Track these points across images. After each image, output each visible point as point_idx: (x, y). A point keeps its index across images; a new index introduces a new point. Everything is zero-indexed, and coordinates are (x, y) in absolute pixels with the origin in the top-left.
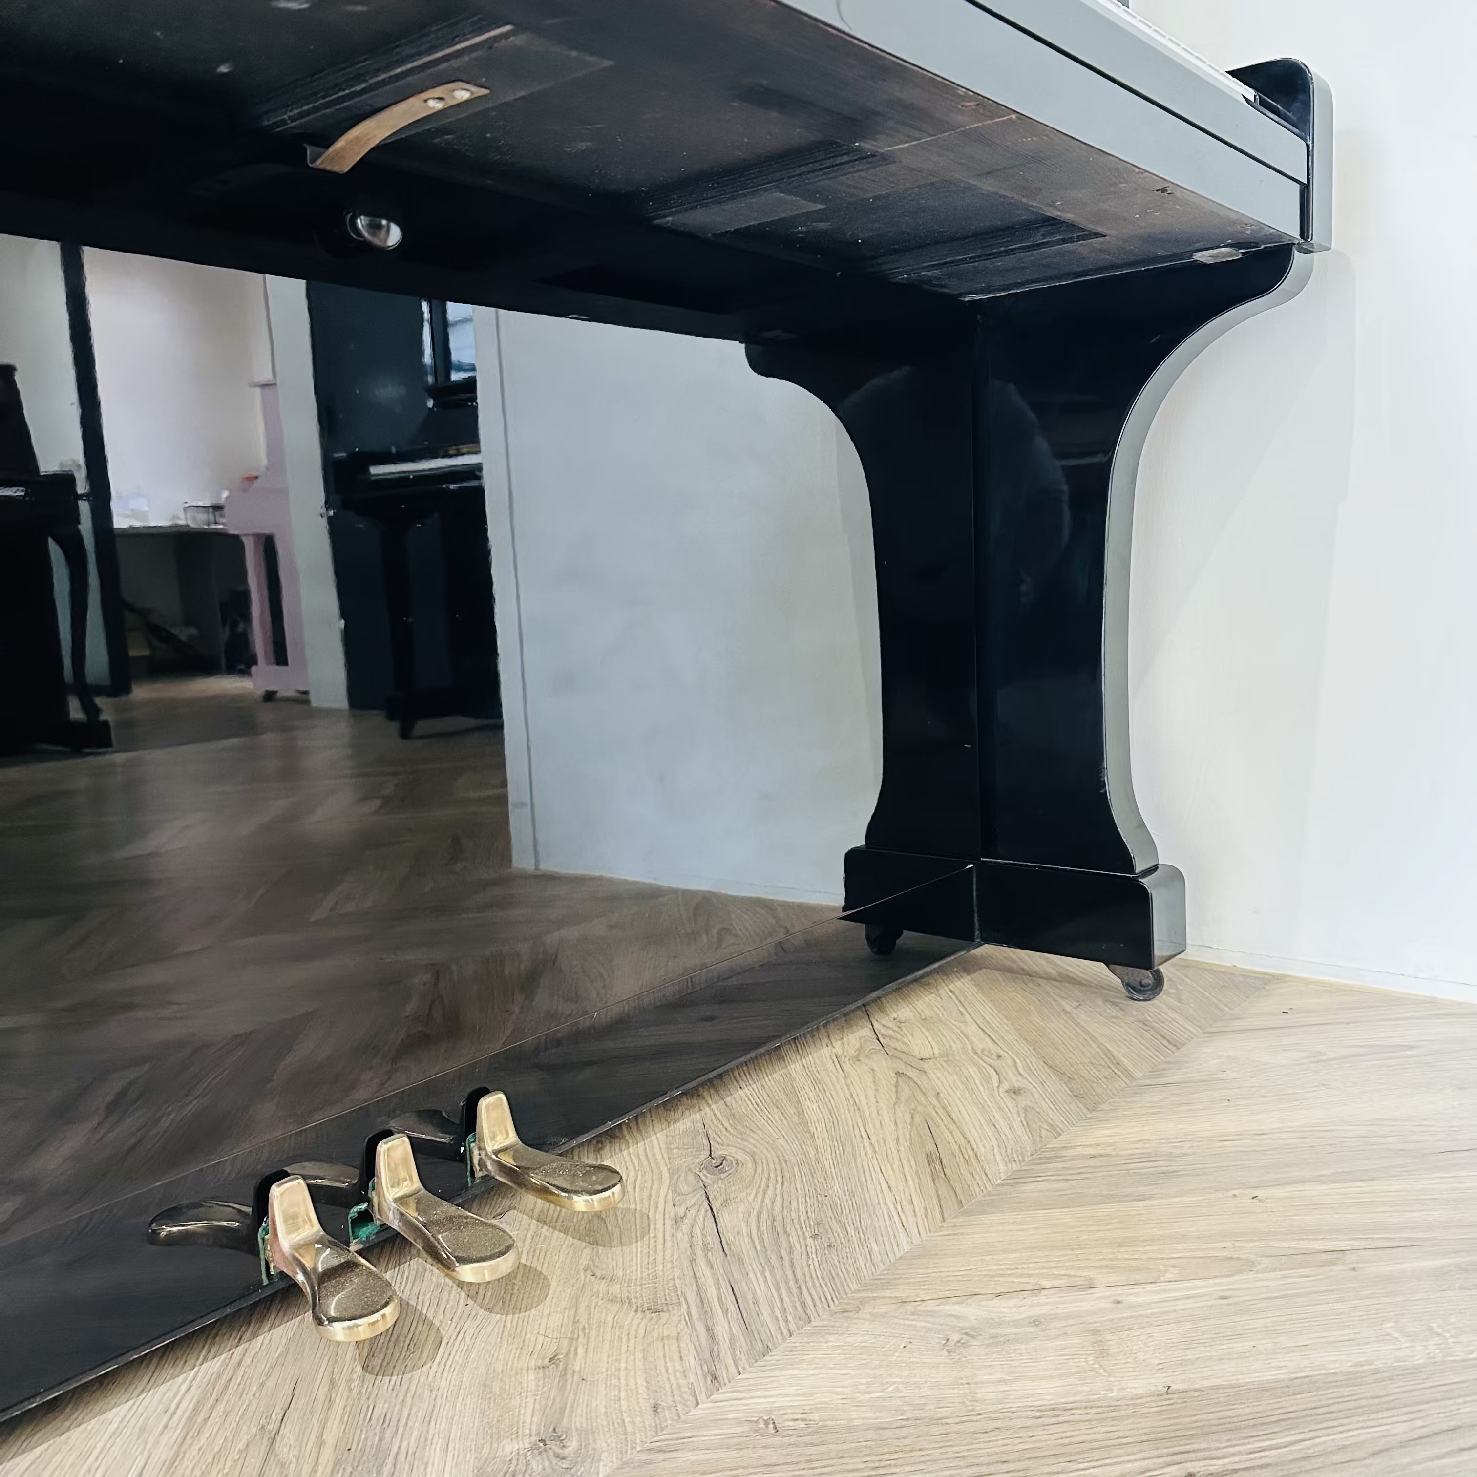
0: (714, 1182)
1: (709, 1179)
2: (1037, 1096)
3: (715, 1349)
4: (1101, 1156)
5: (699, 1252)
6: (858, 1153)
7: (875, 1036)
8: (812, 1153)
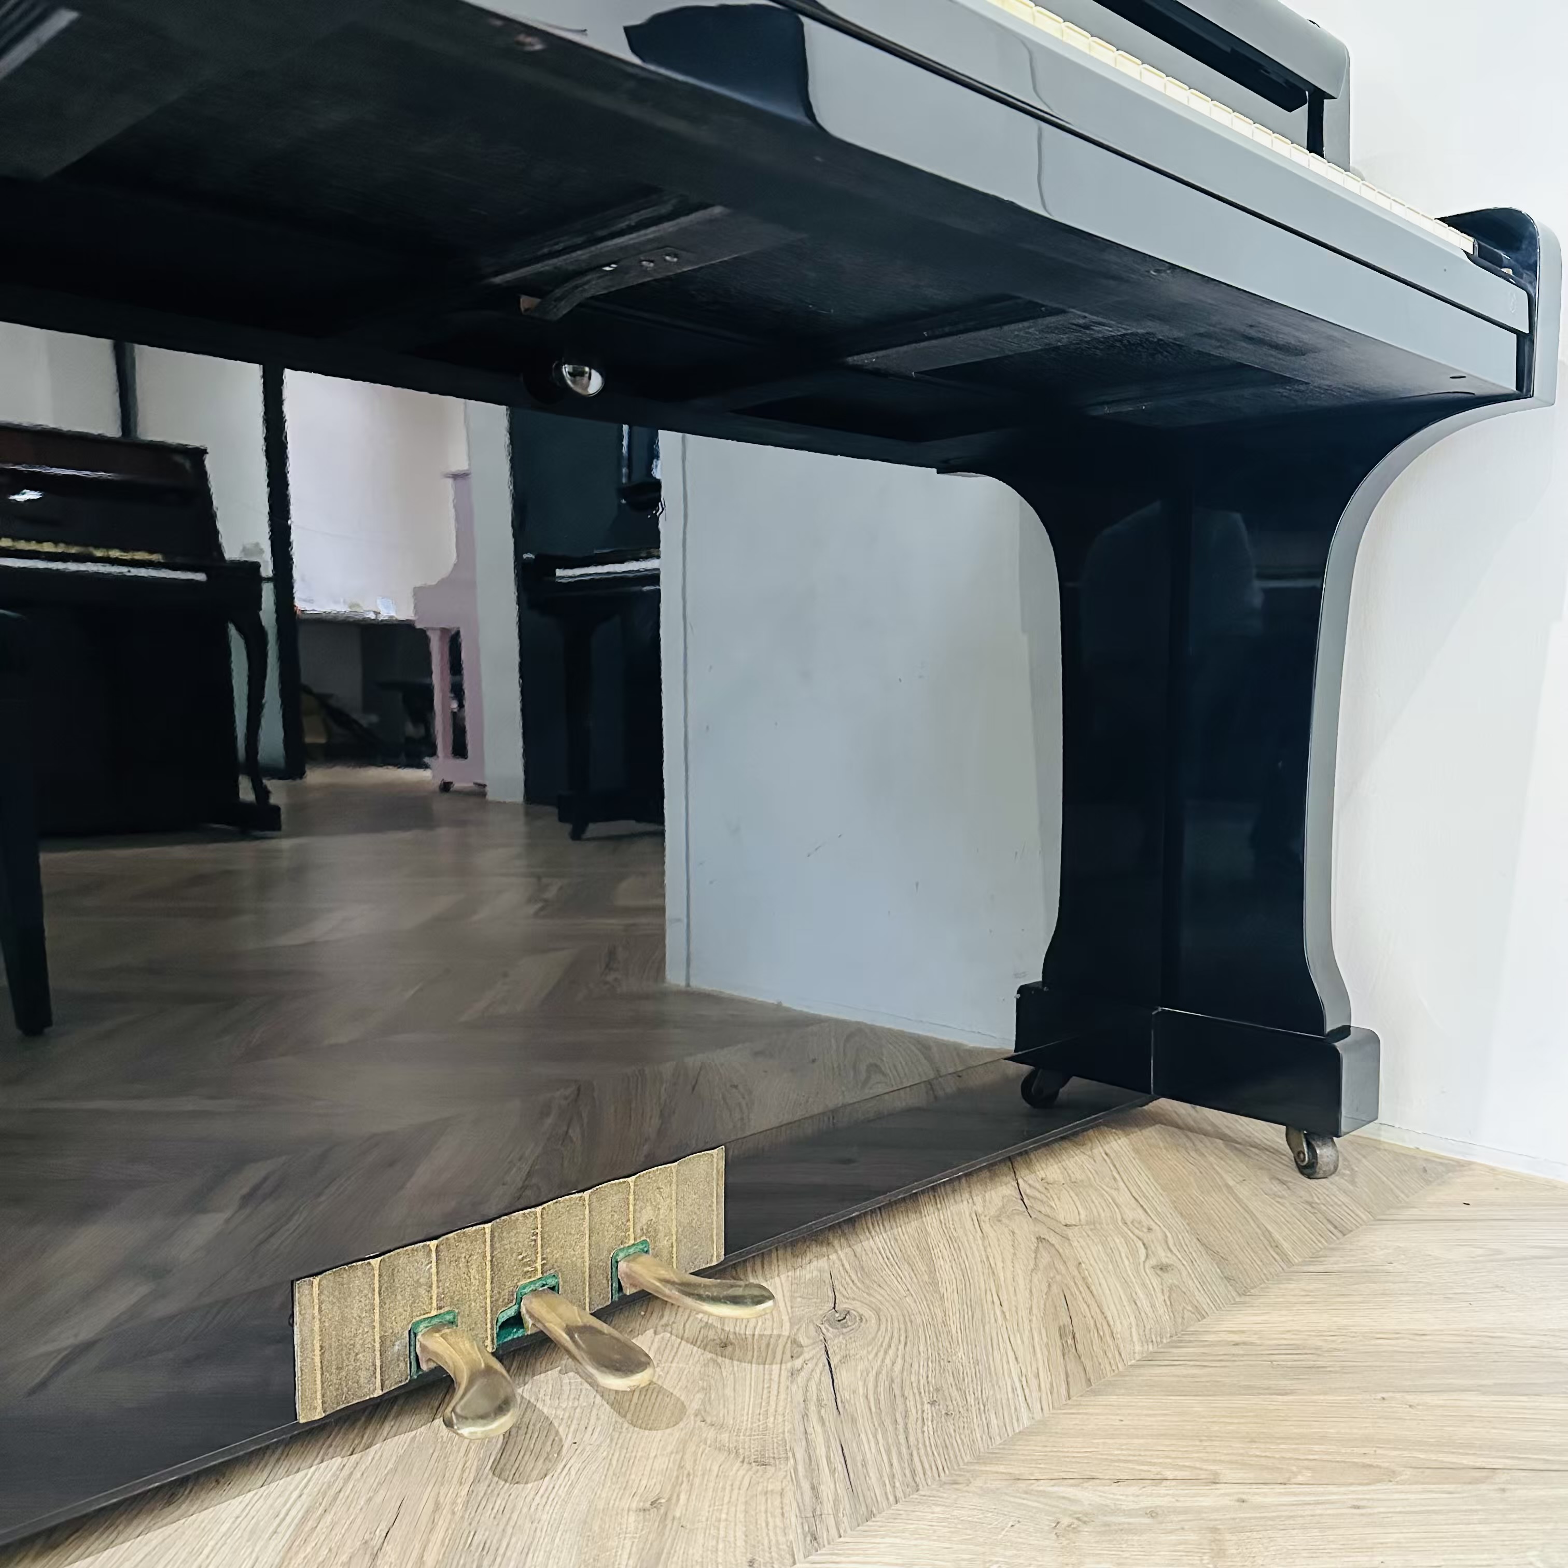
0: (835, 1336)
1: (830, 1333)
2: (1184, 1273)
3: (818, 1509)
4: (1245, 1343)
5: (813, 1408)
6: (987, 1320)
7: (1019, 1196)
8: (940, 1314)
